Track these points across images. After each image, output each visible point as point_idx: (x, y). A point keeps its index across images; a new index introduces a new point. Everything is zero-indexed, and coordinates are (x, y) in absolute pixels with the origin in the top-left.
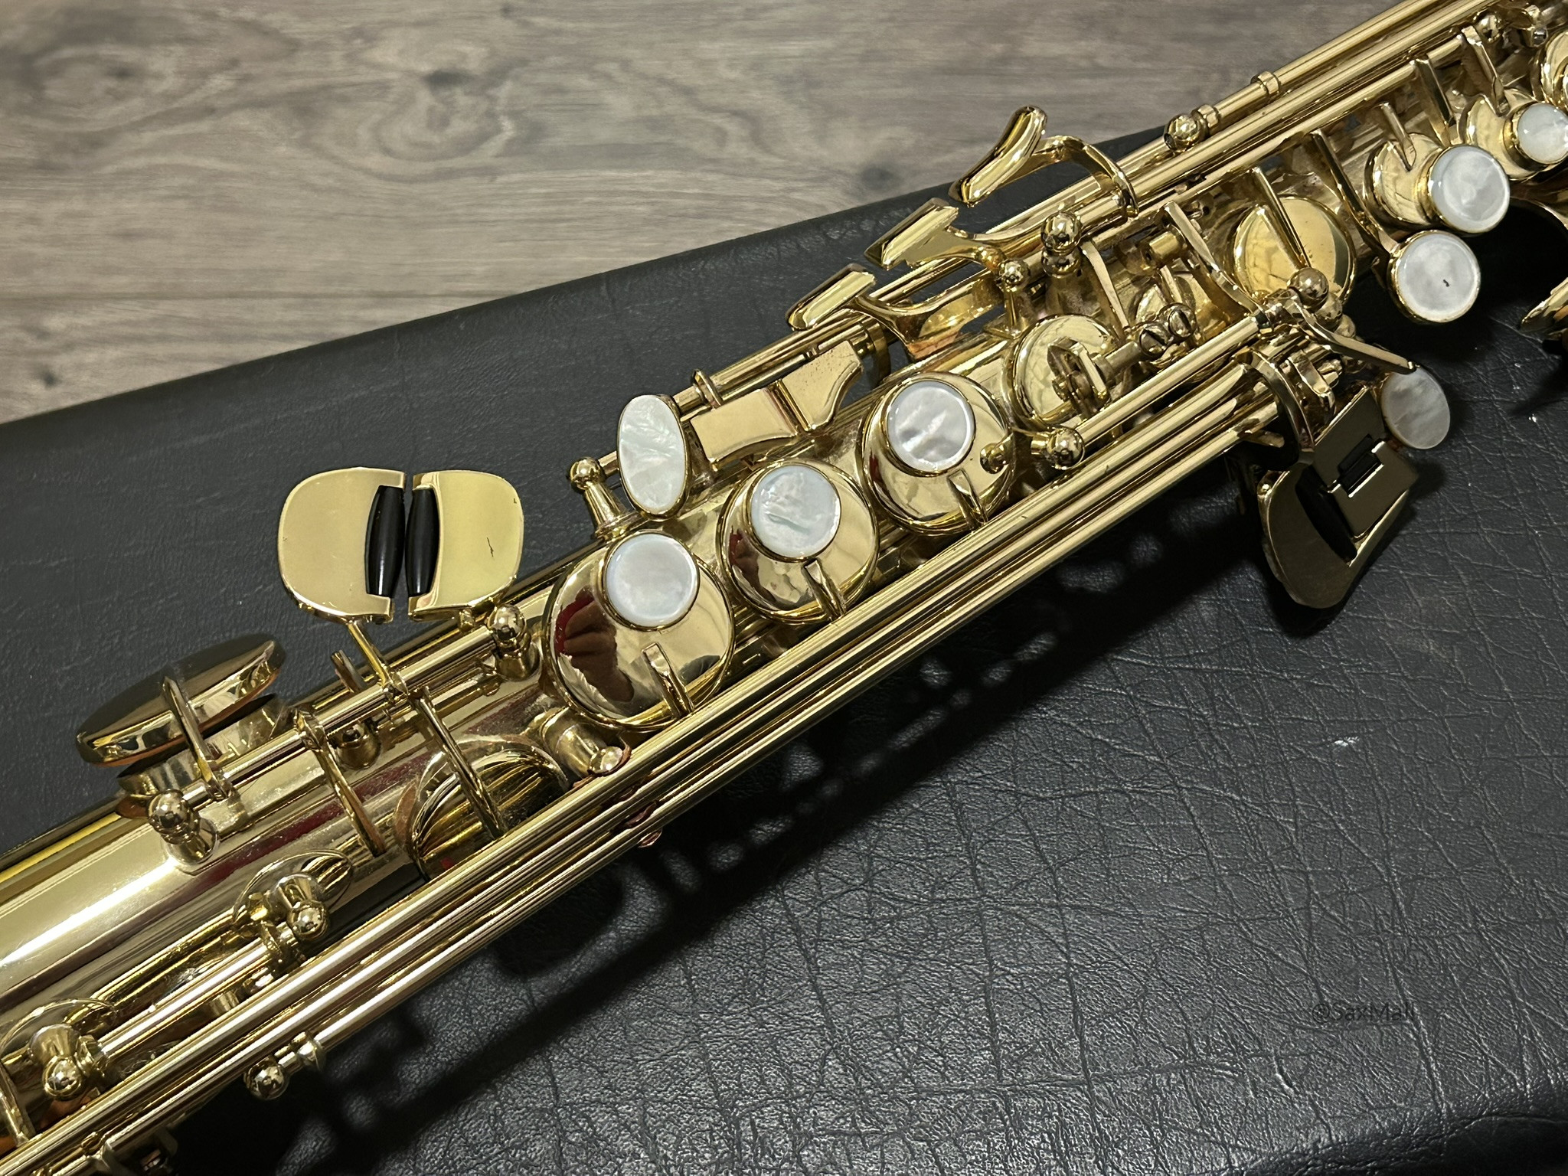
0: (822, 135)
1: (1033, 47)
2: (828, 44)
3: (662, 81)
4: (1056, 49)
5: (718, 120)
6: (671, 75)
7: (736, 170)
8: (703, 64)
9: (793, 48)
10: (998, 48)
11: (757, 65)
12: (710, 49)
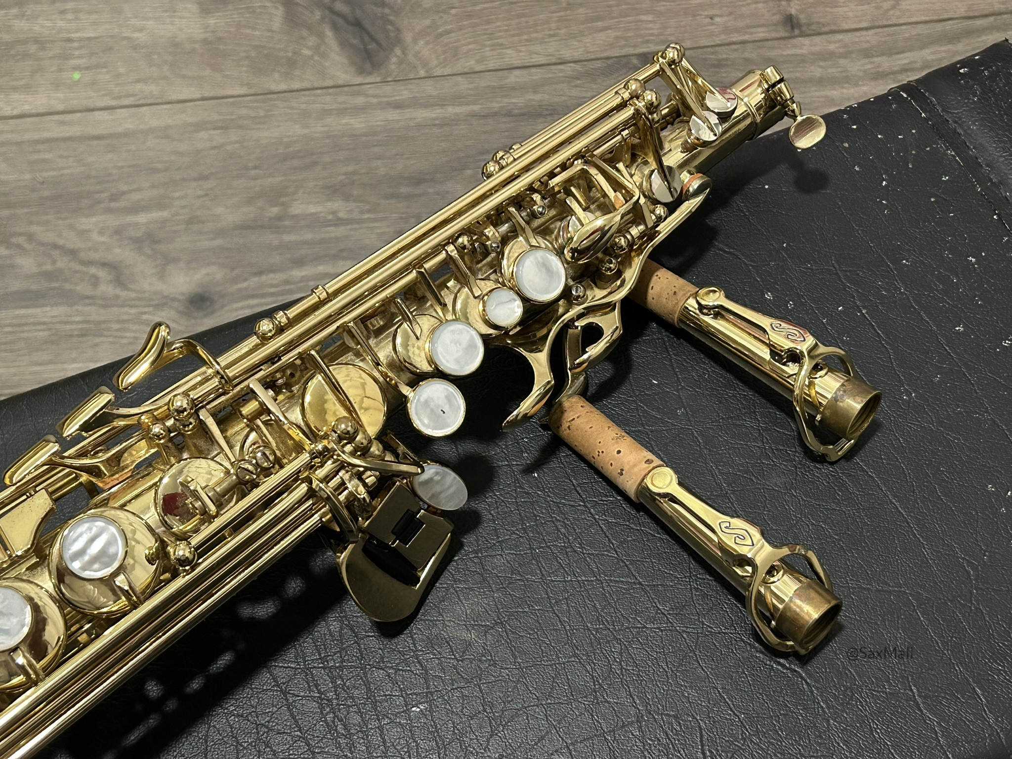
0: (162, 275)
1: (297, 208)
2: (165, 214)
3: (55, 246)
4: (312, 209)
5: (93, 270)
6: (61, 242)
7: (106, 303)
8: (83, 233)
9: (142, 218)
10: (275, 210)
11: (118, 231)
12: (86, 223)
